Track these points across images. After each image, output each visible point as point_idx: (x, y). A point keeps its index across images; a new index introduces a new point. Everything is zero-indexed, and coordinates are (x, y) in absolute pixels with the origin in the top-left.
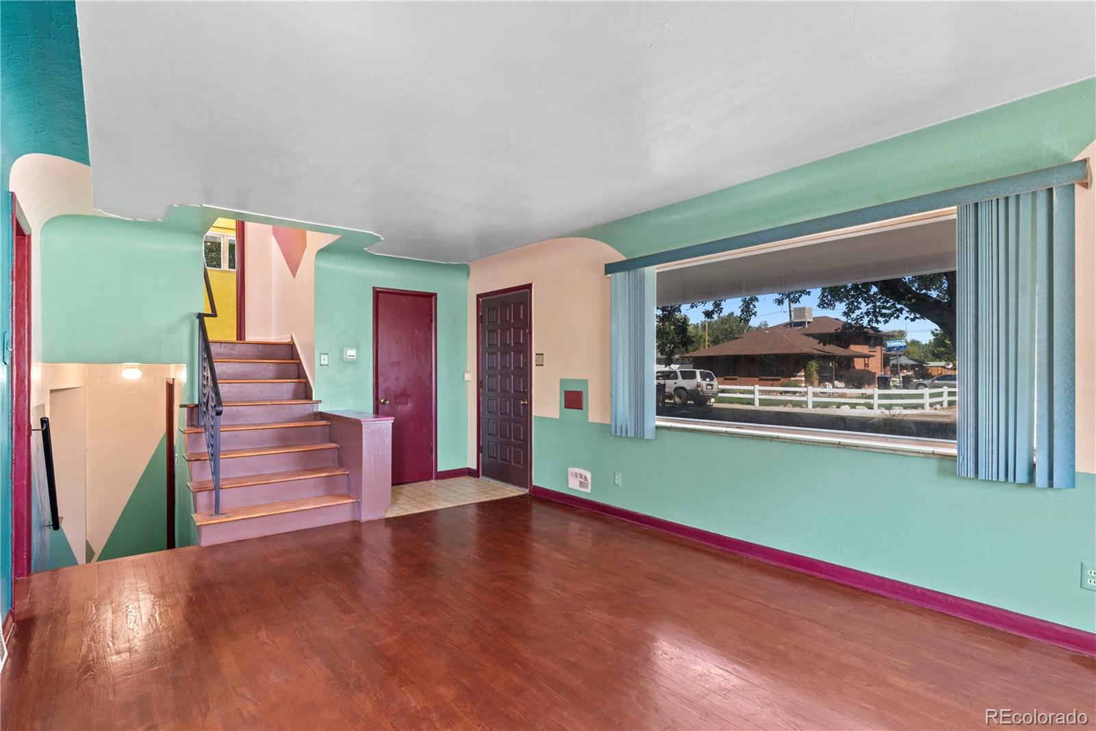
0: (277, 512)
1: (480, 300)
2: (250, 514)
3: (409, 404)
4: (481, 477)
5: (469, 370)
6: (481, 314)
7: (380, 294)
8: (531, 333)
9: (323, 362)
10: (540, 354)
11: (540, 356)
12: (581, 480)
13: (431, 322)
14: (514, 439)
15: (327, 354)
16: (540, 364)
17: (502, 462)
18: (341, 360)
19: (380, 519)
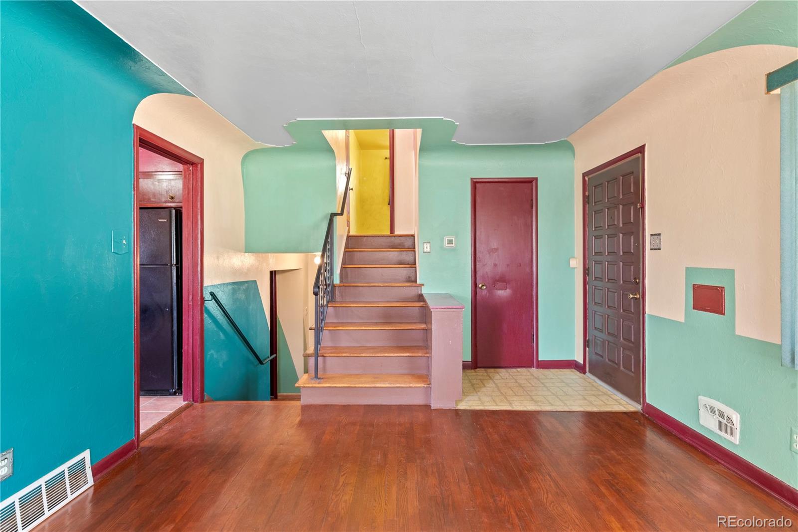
0: (356, 386)
1: (587, 179)
2: (335, 384)
3: (508, 290)
4: (588, 374)
5: (576, 256)
6: (587, 194)
7: (478, 185)
8: (643, 207)
9: (425, 250)
10: (655, 235)
11: (655, 237)
12: (721, 419)
13: (532, 208)
14: (624, 339)
15: (429, 242)
16: (656, 247)
17: (610, 363)
18: (442, 248)
19: (450, 410)
